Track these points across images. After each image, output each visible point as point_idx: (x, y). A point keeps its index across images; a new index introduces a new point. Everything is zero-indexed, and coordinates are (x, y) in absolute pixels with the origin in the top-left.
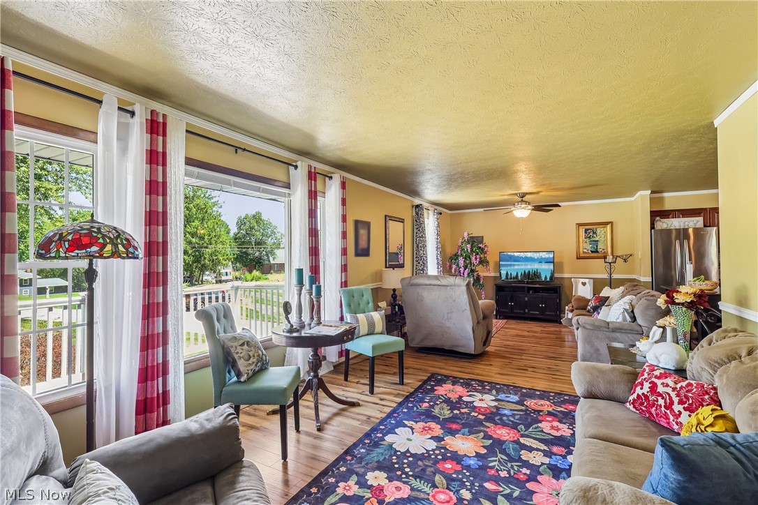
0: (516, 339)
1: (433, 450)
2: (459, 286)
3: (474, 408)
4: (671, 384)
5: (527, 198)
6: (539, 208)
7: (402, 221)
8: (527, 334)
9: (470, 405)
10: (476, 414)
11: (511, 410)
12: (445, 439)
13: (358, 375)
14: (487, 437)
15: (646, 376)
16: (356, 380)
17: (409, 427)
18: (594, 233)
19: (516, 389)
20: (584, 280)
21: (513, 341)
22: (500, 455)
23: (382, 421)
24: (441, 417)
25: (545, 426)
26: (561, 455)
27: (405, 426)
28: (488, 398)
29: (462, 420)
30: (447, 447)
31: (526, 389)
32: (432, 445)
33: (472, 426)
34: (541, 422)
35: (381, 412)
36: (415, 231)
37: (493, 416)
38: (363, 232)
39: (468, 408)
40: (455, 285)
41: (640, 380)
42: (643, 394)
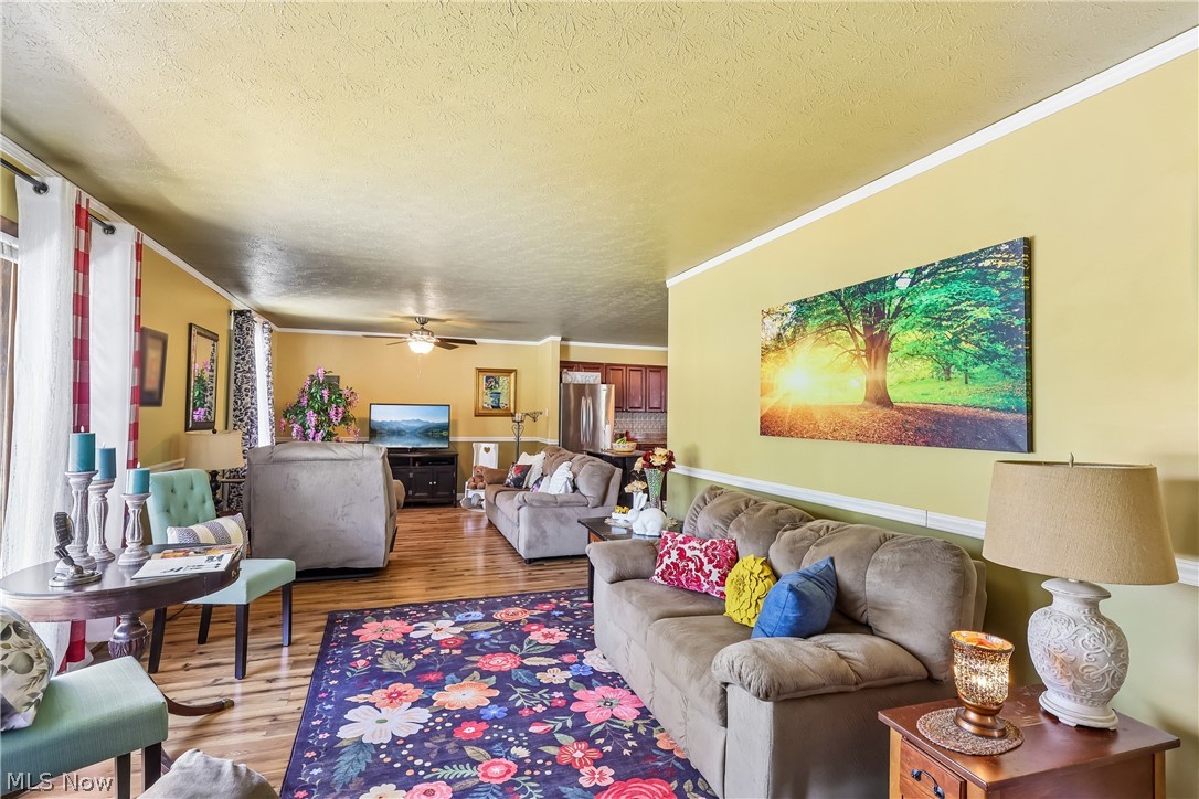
0: (415, 535)
1: (431, 720)
2: (370, 459)
3: (438, 644)
4: (697, 546)
5: (429, 326)
6: (446, 343)
7: (214, 337)
8: (423, 526)
9: (426, 640)
10: (448, 651)
11: (486, 631)
12: (434, 697)
13: (174, 655)
14: (485, 674)
15: (670, 543)
16: (180, 665)
17: (362, 704)
18: (497, 383)
19: (471, 603)
20: (487, 445)
21: (414, 540)
22: (518, 690)
23: (308, 713)
24: (403, 672)
25: (536, 636)
26: (576, 663)
27: (356, 705)
28: (445, 624)
29: (435, 666)
30: (447, 707)
31: (481, 599)
32: (424, 714)
33: (455, 666)
34: (529, 634)
35: (289, 700)
36: (234, 359)
37: (469, 645)
38: (153, 355)
39: (429, 646)
40: (362, 458)
41: (665, 549)
42: (672, 563)
